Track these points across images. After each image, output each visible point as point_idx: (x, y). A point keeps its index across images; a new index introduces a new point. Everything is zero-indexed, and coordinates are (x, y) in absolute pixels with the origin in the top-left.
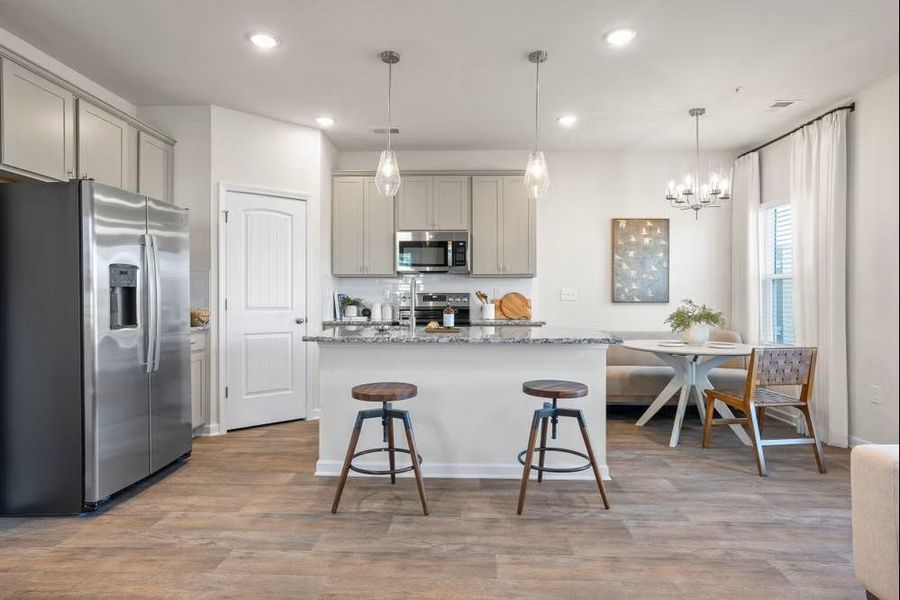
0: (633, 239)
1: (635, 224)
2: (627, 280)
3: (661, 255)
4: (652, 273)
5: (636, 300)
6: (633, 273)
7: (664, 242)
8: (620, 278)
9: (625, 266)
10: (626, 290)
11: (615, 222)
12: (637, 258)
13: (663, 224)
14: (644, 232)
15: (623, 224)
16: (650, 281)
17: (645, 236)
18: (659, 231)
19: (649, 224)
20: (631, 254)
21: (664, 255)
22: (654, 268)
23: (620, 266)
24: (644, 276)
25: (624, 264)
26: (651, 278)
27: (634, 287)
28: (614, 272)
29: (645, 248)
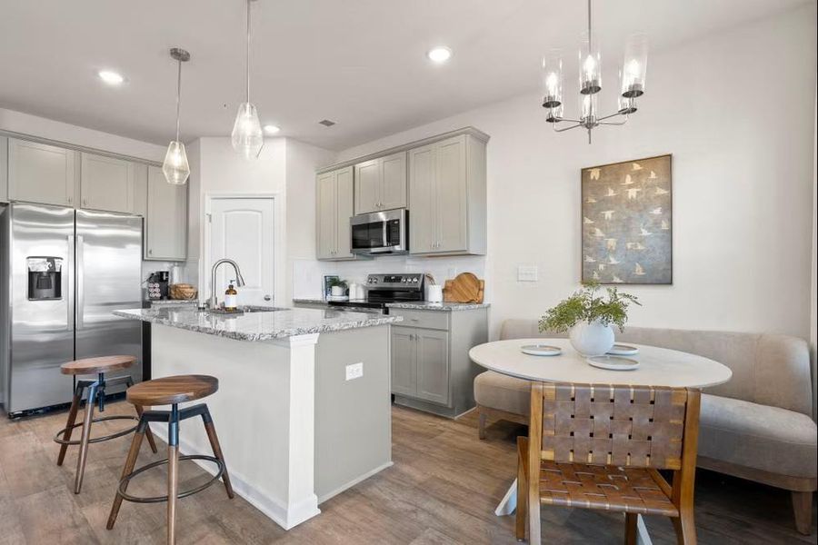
0: (611, 193)
1: (613, 171)
2: (602, 252)
3: (657, 211)
4: (642, 240)
5: (618, 281)
6: (612, 242)
7: (661, 191)
8: (591, 250)
9: (599, 233)
10: (601, 267)
11: (585, 173)
12: (618, 220)
13: (661, 163)
14: (628, 180)
15: (595, 174)
16: (639, 252)
17: (630, 186)
18: (653, 175)
19: (637, 167)
20: (608, 214)
21: (664, 211)
22: (645, 233)
23: (592, 233)
24: (629, 245)
25: (598, 230)
26: (640, 247)
27: (613, 261)
28: (586, 242)
29: (630, 204)
